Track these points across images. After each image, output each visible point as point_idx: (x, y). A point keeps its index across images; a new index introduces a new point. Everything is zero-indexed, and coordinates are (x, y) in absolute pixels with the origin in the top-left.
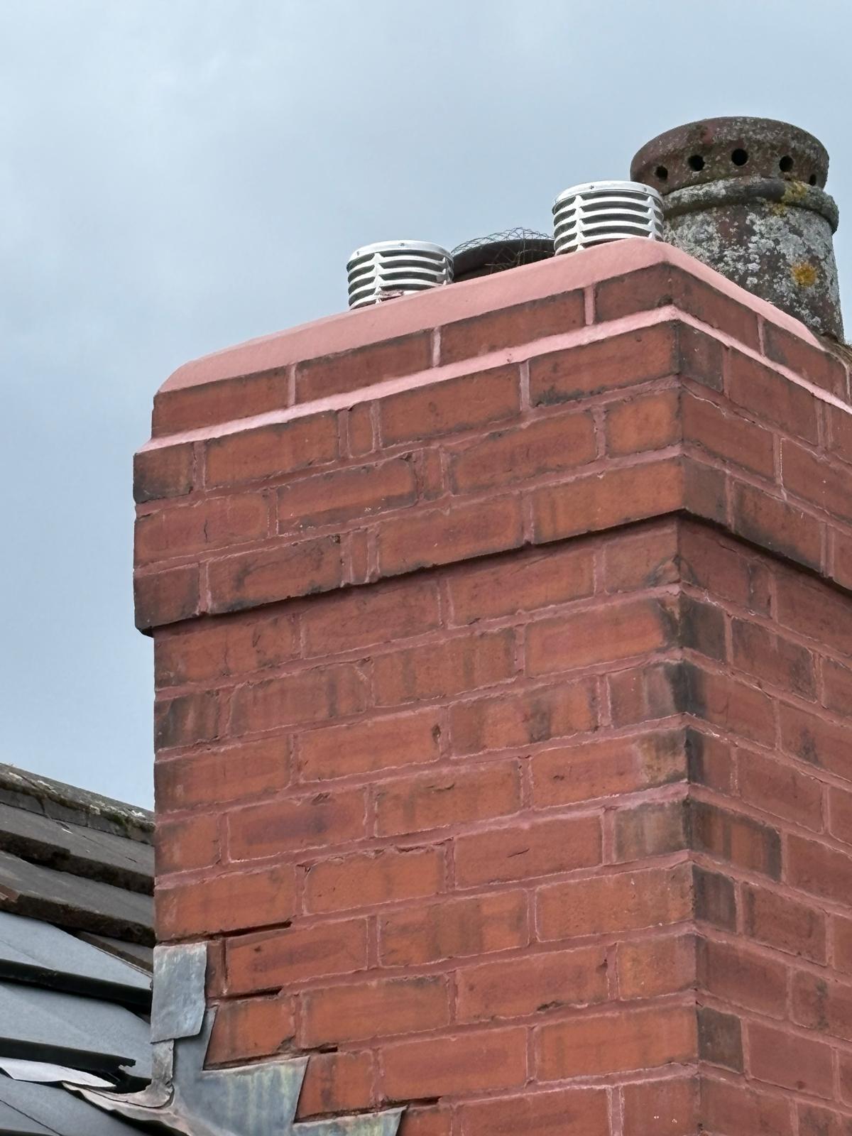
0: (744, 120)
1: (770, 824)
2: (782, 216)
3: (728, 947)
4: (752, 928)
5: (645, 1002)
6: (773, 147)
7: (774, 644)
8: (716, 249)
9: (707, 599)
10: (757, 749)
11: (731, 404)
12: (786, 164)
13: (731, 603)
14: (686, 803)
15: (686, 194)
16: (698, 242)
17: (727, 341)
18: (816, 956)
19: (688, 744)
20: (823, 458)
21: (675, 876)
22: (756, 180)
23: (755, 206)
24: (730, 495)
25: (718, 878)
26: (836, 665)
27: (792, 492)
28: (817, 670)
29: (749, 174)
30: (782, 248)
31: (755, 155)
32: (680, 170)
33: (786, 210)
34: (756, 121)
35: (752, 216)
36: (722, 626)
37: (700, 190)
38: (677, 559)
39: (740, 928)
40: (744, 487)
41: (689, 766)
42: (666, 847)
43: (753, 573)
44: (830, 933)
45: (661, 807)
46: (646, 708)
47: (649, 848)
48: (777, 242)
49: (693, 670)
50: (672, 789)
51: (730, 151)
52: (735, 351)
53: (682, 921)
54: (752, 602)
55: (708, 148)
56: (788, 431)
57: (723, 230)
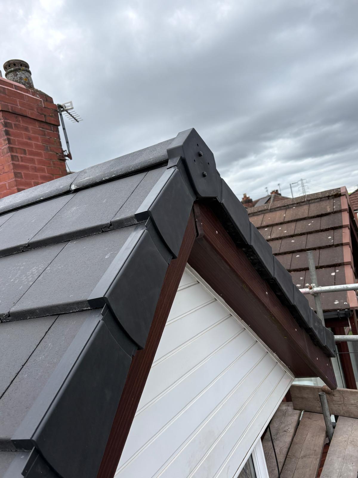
0: (14, 60)
1: (24, 148)
2: (21, 72)
3: (18, 164)
4: (22, 161)
5: (8, 172)
6: (19, 63)
7: (22, 126)
8: (13, 77)
9: (8, 121)
10: (20, 139)
11: (8, 95)
12: (21, 65)
13: (13, 121)
14: (9, 147)
15: (9, 70)
16: (11, 77)
17: (6, 87)
18: (34, 163)
19: (8, 140)
20: (26, 102)
21: (9, 156)
22: (17, 67)
23: (18, 71)
24: (10, 107)
25: (15, 156)
26: (33, 128)
27: (21, 107)
28: (30, 129)
29: (16, 67)
30: (22, 76)
31: (16, 64)
32: (8, 67)
33: (22, 71)
34: (16, 60)
35: (17, 73)
36: (12, 125)
37: (10, 70)
38: (3, 116)
39: (20, 161)
40: (12, 106)
41: (8, 142)
42: (7, 153)
43: (16, 117)
44: (36, 160)
45: (6, 148)
46: (2, 136)
47: (5, 153)
48: (21, 75)
49: (7, 130)
50: (7, 145)
51: (13, 64)
52: (8, 89)
53: (10, 161)
54: (17, 121)
55: (10, 64)
56: (19, 99)
57: (14, 75)
